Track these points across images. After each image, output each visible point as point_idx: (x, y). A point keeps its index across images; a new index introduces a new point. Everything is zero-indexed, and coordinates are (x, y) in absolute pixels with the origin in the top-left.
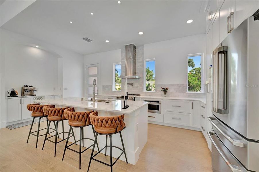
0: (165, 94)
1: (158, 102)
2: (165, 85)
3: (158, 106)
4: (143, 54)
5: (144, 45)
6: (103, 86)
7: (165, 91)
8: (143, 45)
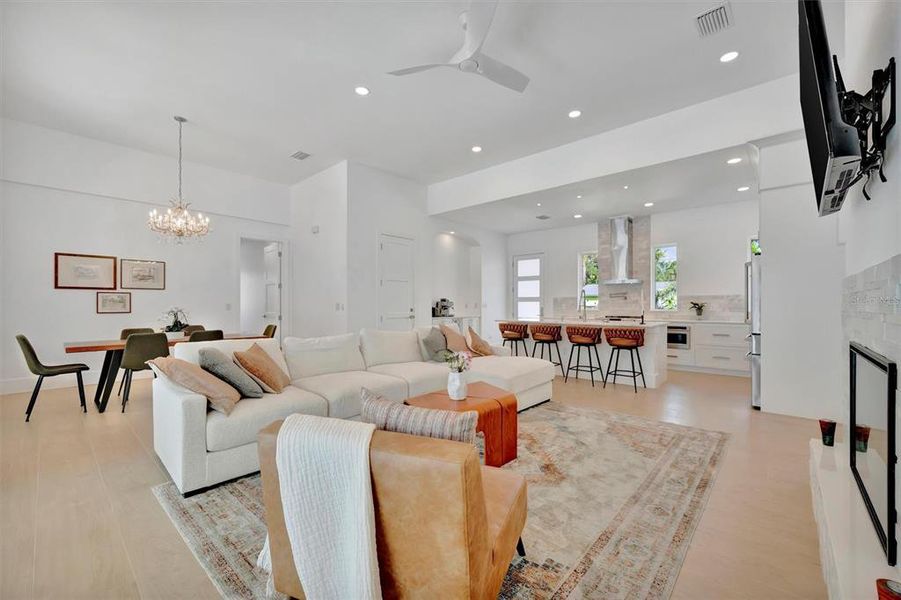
0: (699, 314)
1: (685, 328)
2: (698, 297)
3: (684, 336)
4: (648, 233)
5: (652, 217)
6: (555, 300)
7: (699, 309)
8: (649, 217)
